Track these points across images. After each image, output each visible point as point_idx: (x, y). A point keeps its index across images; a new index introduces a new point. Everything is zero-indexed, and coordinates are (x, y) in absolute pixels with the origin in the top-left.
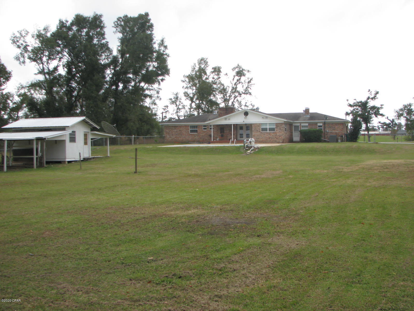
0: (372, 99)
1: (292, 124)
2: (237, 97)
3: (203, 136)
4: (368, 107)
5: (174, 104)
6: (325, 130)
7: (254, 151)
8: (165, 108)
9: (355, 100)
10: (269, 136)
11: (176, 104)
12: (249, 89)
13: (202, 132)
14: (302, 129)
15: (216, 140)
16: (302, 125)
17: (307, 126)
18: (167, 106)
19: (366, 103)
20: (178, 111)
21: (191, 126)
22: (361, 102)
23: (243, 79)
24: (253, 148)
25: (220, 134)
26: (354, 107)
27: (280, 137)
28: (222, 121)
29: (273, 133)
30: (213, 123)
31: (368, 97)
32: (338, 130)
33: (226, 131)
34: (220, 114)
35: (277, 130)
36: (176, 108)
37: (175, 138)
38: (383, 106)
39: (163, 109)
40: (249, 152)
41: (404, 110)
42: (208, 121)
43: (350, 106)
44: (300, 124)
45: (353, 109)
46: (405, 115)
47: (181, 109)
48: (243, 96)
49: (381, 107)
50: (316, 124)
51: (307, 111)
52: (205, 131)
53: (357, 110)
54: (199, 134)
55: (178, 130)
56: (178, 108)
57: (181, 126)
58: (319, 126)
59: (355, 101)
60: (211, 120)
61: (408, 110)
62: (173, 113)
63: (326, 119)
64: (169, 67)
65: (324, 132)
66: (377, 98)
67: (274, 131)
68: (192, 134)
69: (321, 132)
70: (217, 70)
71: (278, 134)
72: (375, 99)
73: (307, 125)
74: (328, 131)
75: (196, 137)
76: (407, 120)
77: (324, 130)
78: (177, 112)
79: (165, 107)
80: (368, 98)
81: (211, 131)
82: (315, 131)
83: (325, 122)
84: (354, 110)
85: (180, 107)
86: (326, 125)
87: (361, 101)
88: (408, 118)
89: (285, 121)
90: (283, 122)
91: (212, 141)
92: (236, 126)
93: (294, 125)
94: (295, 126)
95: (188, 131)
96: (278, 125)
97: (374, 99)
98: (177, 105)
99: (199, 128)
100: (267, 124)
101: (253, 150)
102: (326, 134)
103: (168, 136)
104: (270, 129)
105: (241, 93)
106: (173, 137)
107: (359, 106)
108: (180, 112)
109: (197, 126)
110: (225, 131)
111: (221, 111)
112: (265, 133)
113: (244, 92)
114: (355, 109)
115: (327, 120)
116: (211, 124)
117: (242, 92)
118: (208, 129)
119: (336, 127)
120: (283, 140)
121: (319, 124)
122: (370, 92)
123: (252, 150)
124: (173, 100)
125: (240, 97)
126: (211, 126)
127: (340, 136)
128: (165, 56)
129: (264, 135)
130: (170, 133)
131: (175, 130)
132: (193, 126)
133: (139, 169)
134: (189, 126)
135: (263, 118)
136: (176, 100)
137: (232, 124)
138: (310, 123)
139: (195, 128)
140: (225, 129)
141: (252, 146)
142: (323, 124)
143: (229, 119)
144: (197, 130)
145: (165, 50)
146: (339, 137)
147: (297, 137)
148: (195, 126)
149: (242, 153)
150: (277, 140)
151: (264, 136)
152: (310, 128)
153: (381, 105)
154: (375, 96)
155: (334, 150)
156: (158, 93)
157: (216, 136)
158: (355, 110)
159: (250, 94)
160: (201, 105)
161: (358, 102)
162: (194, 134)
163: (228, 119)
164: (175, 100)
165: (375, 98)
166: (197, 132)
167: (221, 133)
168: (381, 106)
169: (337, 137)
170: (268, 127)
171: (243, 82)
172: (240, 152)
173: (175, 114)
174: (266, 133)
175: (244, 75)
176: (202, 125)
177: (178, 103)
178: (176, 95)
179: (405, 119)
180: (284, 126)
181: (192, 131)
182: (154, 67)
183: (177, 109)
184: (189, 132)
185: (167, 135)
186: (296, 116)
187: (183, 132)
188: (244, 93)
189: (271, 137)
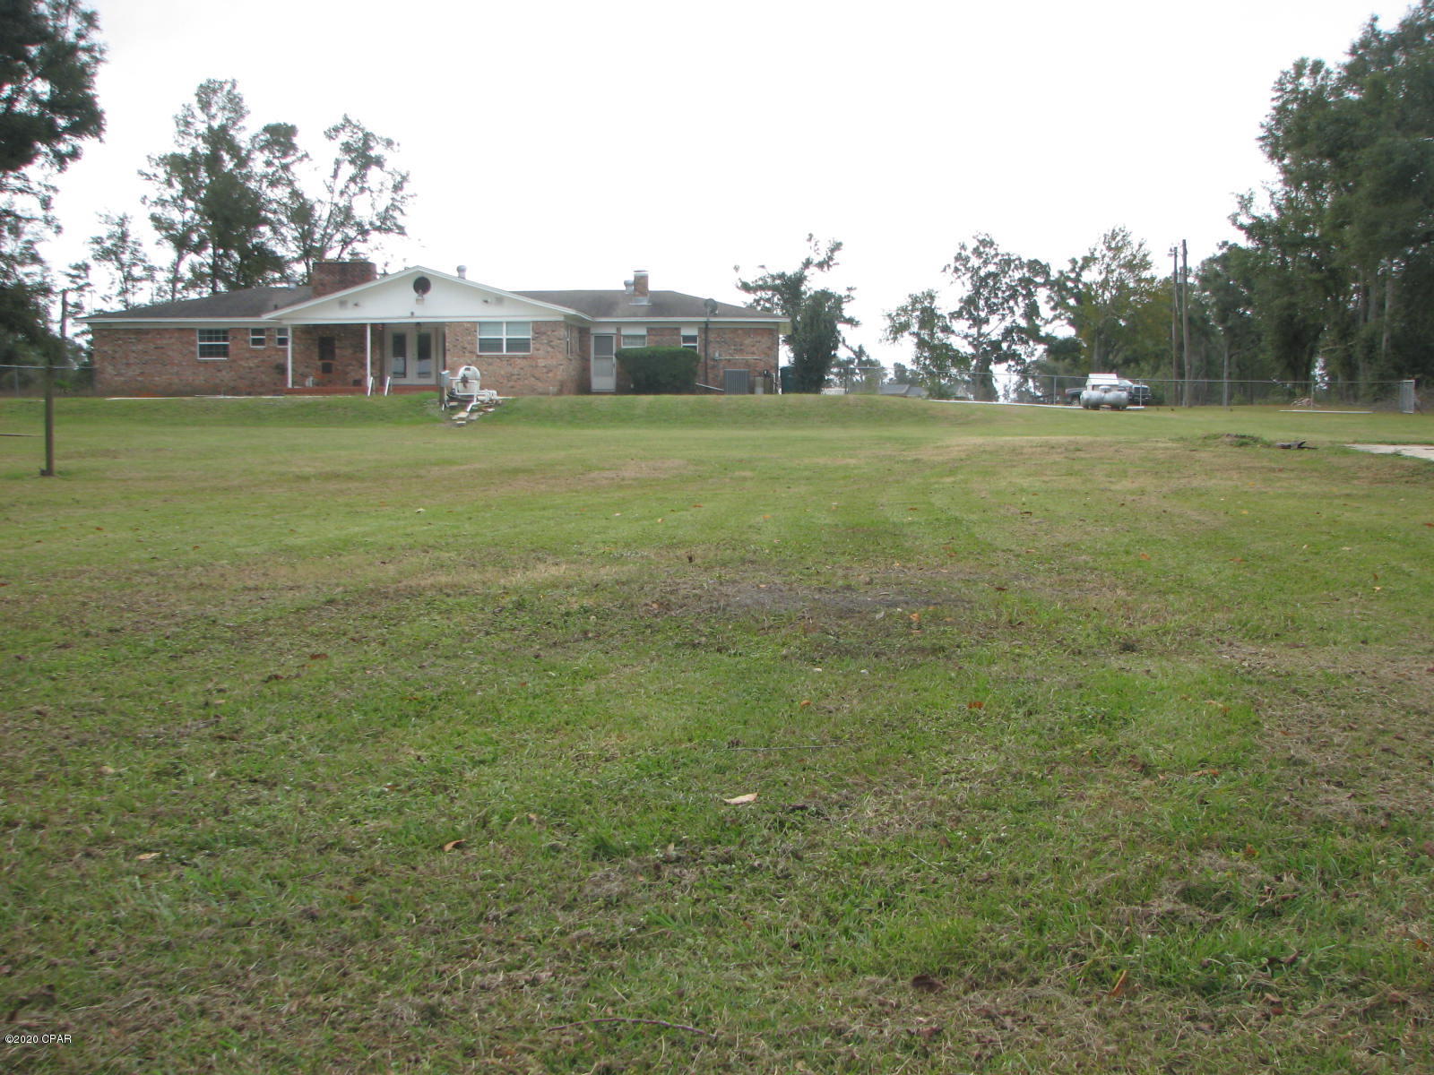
0: (821, 265)
1: (589, 329)
2: (352, 240)
3: (250, 368)
4: (805, 293)
5: (111, 260)
6: (706, 354)
7: (481, 413)
8: (74, 272)
9: (763, 267)
10: (510, 369)
11: (118, 260)
12: (397, 214)
13: (247, 355)
14: (623, 347)
15: (304, 385)
16: (625, 332)
17: (643, 337)
18: (86, 268)
19: (799, 279)
20: (129, 287)
21: (202, 332)
22: (782, 276)
23: (374, 174)
24: (475, 403)
25: (319, 363)
26: (759, 293)
27: (550, 375)
28: (330, 311)
29: (524, 358)
30: (292, 319)
31: (808, 260)
32: (753, 353)
33: (343, 352)
34: (320, 287)
35: (538, 346)
36: (119, 275)
37: (140, 379)
38: (853, 294)
39: (69, 275)
40: (463, 415)
41: (913, 311)
42: (269, 311)
43: (746, 287)
44: (619, 330)
45: (755, 300)
46: (915, 328)
47: (140, 280)
48: (374, 237)
49: (849, 296)
50: (675, 329)
51: (640, 282)
52: (259, 350)
53: (768, 305)
54: (234, 361)
55: (152, 346)
56: (129, 273)
57: (161, 332)
58: (687, 339)
59: (762, 273)
60: (282, 307)
61: (924, 310)
62: (108, 293)
63: (713, 313)
64: (102, 103)
65: (702, 360)
66: (837, 264)
67: (529, 351)
68: (206, 362)
69: (695, 358)
70: (280, 138)
71: (541, 363)
72: (829, 266)
73: (643, 332)
74: (717, 355)
75: (224, 373)
76: (921, 344)
77: (703, 354)
78: (124, 292)
79: (77, 267)
80: (807, 264)
81: (285, 351)
82: (675, 356)
83: (706, 323)
84: (757, 302)
85: (137, 271)
86: (712, 336)
87: (783, 274)
88: (926, 338)
89: (566, 316)
90: (562, 319)
91: (290, 386)
92: (380, 330)
93: (595, 331)
94: (598, 337)
95: (193, 349)
96: (543, 329)
97: (826, 268)
98: (122, 266)
99: (235, 338)
100: (501, 323)
101: (477, 411)
102: (709, 366)
103: (110, 369)
104: (514, 345)
105: (367, 227)
106: (131, 373)
107: (775, 289)
108: (135, 290)
109: (225, 332)
110: (337, 351)
111: (322, 276)
112: (491, 357)
113: (378, 223)
114: (761, 298)
115: (716, 316)
116: (285, 322)
117: (371, 224)
118: (272, 344)
119: (748, 341)
120: (562, 386)
121: (685, 332)
122: (813, 242)
123: (472, 411)
124: (108, 244)
125: (365, 241)
126: (282, 331)
127: (760, 375)
128: (84, 57)
129: (490, 364)
130: (117, 355)
131: (140, 347)
132: (210, 332)
133: (58, 464)
134: (193, 330)
135: (486, 302)
136: (120, 244)
137: (364, 326)
138: (652, 326)
139: (217, 339)
140: (336, 343)
141: (472, 396)
142: (700, 329)
143: (356, 305)
144: (226, 346)
145: (87, 29)
146: (760, 379)
147: (604, 376)
148: (217, 332)
149: (436, 421)
150: (540, 384)
151: (491, 368)
152: (653, 345)
153: (849, 289)
154: (830, 258)
155: (782, 410)
156: (46, 204)
157: (302, 370)
158: (762, 303)
159: (401, 231)
160: (222, 262)
161: (772, 276)
162: (214, 362)
163: (350, 305)
164: (115, 248)
165: (831, 263)
166: (226, 354)
167: (321, 358)
168: (847, 293)
169: (752, 378)
170: (504, 337)
171: (375, 187)
172: (428, 415)
173: (116, 299)
174: (498, 357)
175: (379, 162)
176: (247, 329)
177: (126, 257)
178: (122, 222)
179: (916, 340)
180: (562, 332)
181: (205, 351)
182: (35, 99)
183: (126, 279)
184: (194, 353)
185: (106, 364)
186: (600, 303)
187: (170, 353)
188: (379, 229)
189: (515, 371)
